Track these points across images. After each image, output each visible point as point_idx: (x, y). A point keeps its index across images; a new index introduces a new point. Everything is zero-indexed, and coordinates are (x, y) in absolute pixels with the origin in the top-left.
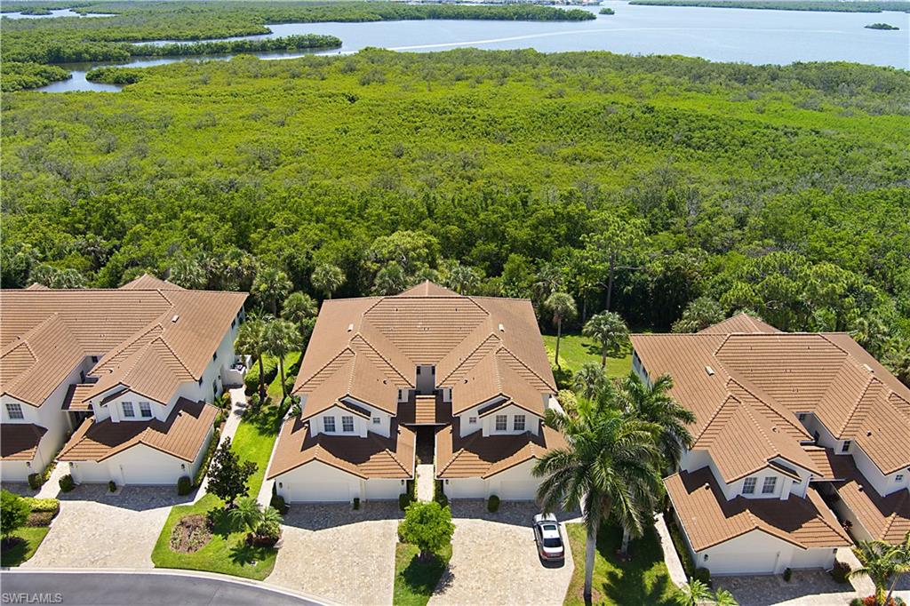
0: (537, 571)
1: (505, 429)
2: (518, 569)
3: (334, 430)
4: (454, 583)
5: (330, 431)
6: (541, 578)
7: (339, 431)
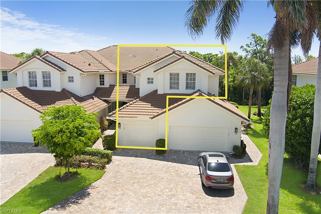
0: (196, 198)
1: (178, 89)
2: (173, 195)
3: (36, 86)
4: (86, 201)
5: (33, 86)
6: (202, 206)
7: (40, 87)
